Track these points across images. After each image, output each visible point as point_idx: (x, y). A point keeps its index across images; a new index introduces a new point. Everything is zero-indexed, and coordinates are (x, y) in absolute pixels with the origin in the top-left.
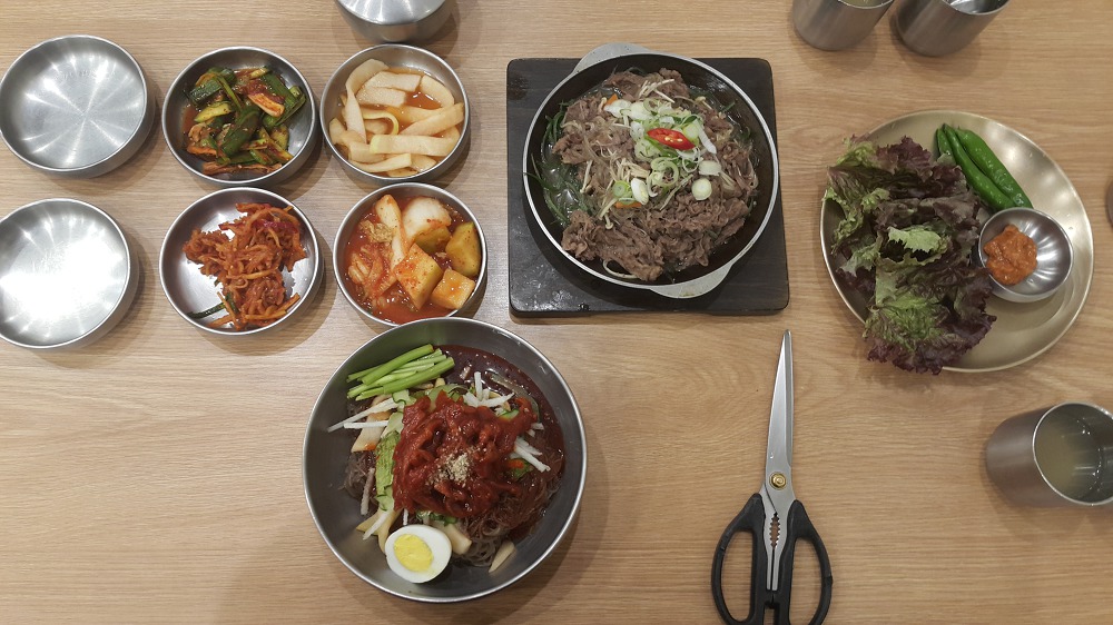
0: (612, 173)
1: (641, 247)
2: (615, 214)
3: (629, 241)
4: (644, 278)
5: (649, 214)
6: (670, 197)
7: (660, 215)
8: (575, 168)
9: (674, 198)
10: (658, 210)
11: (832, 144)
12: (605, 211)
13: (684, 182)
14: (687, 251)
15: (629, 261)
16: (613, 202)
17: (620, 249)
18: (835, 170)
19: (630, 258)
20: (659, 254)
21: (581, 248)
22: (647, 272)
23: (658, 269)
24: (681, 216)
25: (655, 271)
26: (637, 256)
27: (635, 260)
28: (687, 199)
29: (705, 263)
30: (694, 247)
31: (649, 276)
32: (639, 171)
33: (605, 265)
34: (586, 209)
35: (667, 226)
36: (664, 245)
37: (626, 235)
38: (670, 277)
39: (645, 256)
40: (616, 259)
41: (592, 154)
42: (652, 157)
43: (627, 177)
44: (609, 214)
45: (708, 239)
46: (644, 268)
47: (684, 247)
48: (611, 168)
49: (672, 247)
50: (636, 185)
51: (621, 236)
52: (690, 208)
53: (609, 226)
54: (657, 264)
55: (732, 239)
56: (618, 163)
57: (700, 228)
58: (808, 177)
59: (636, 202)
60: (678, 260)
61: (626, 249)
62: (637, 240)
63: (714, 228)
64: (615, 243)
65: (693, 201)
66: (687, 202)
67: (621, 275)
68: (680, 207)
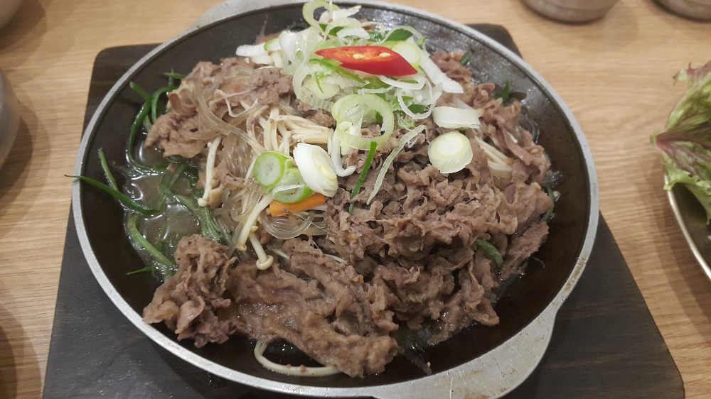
0: (253, 142)
1: (339, 294)
2: (270, 229)
3: (310, 288)
4: (354, 370)
5: (344, 216)
6: (383, 172)
7: (367, 215)
8: (192, 167)
9: (394, 176)
10: (365, 206)
11: (629, 127)
12: (248, 227)
13: (409, 138)
14: (445, 297)
15: (313, 332)
16: (262, 205)
17: (293, 310)
18: (665, 140)
19: (314, 324)
20: (381, 304)
21: (189, 313)
22: (358, 352)
23: (385, 342)
24: (418, 211)
25: (379, 348)
26: (331, 318)
27: (326, 329)
28: (423, 175)
29: (490, 318)
30: (458, 287)
31: (365, 362)
32: (308, 130)
33: (258, 352)
34: (215, 238)
35: (388, 238)
36: (391, 285)
37: (302, 275)
38: (416, 361)
39: (349, 316)
40: (283, 334)
41: (214, 123)
42: (333, 100)
43: (285, 145)
44: (259, 233)
45: (486, 265)
46: (352, 345)
47: (435, 286)
48: (251, 134)
49: (410, 288)
50: (305, 157)
51: (289, 279)
52: (433, 191)
53: (264, 262)
54: (380, 331)
55: (532, 264)
56: (263, 122)
57: (464, 231)
58: (615, 173)
59: (312, 195)
60: (428, 321)
61: (305, 305)
62: (326, 279)
63: (493, 236)
64: (280, 296)
65: (435, 178)
66: (425, 182)
67: (295, 370)
68: (412, 194)
